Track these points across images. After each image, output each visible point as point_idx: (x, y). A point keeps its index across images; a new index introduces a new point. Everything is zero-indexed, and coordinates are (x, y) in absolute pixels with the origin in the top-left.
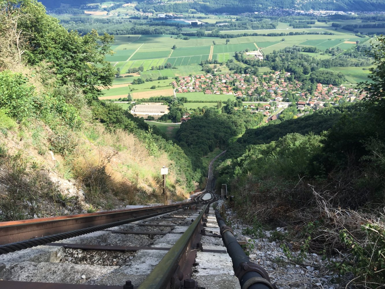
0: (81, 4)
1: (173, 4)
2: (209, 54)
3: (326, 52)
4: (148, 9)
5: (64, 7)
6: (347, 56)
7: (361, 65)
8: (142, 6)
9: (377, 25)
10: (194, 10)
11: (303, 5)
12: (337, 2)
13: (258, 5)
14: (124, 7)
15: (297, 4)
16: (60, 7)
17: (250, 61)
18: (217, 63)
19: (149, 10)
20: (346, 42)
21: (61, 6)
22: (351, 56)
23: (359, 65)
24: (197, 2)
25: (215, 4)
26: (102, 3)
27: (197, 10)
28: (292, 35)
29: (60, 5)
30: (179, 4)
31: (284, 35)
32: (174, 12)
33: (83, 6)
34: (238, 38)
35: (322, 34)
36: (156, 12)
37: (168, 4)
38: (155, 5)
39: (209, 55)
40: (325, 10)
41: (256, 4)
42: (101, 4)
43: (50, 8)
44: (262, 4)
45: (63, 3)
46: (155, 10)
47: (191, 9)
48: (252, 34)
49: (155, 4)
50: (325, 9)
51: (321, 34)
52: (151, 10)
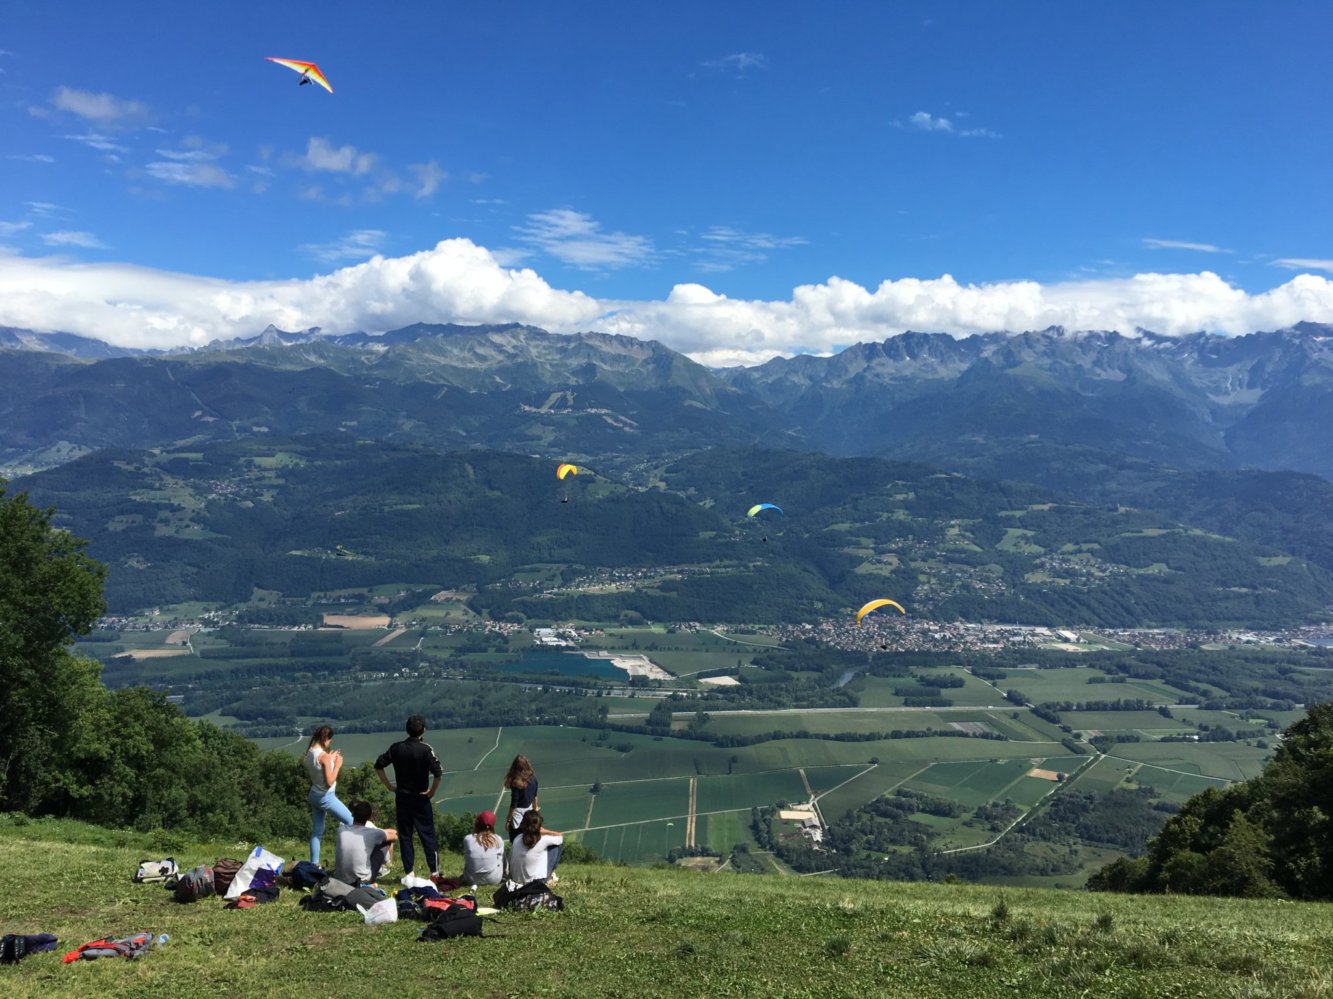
0: (314, 590)
1: (576, 597)
2: (688, 814)
3: (978, 816)
4: (507, 611)
5: (261, 600)
6: (1026, 836)
7: (1053, 870)
8: (490, 601)
9: (1122, 702)
10: (632, 613)
11: (935, 606)
12: (1029, 602)
13: (812, 604)
14: (436, 603)
15: (920, 602)
16: (250, 600)
17: (788, 851)
18: (708, 855)
19: (510, 614)
20: (1035, 773)
21: (253, 597)
22: (1034, 835)
23: (1050, 872)
24: (644, 590)
25: (693, 596)
26: (375, 588)
27: (642, 613)
28: (899, 738)
29: (252, 593)
30: (593, 597)
31: (879, 739)
32: (578, 618)
33: (319, 597)
34: (757, 745)
35: (977, 737)
36: (529, 618)
37: (563, 595)
38: (525, 598)
39: (686, 819)
40: (997, 623)
41: (805, 601)
42: (370, 591)
43: (222, 603)
44: (821, 600)
45: (260, 587)
46: (524, 612)
47: (627, 612)
48: (795, 733)
49: (525, 594)
50: (996, 618)
51: (975, 736)
52: (515, 613)
